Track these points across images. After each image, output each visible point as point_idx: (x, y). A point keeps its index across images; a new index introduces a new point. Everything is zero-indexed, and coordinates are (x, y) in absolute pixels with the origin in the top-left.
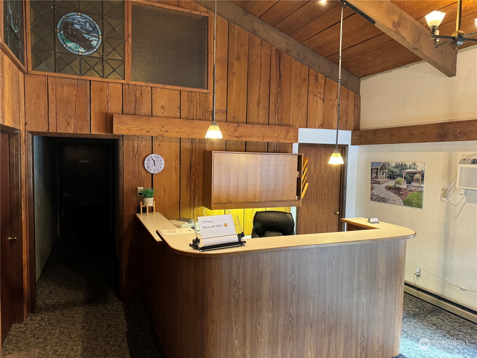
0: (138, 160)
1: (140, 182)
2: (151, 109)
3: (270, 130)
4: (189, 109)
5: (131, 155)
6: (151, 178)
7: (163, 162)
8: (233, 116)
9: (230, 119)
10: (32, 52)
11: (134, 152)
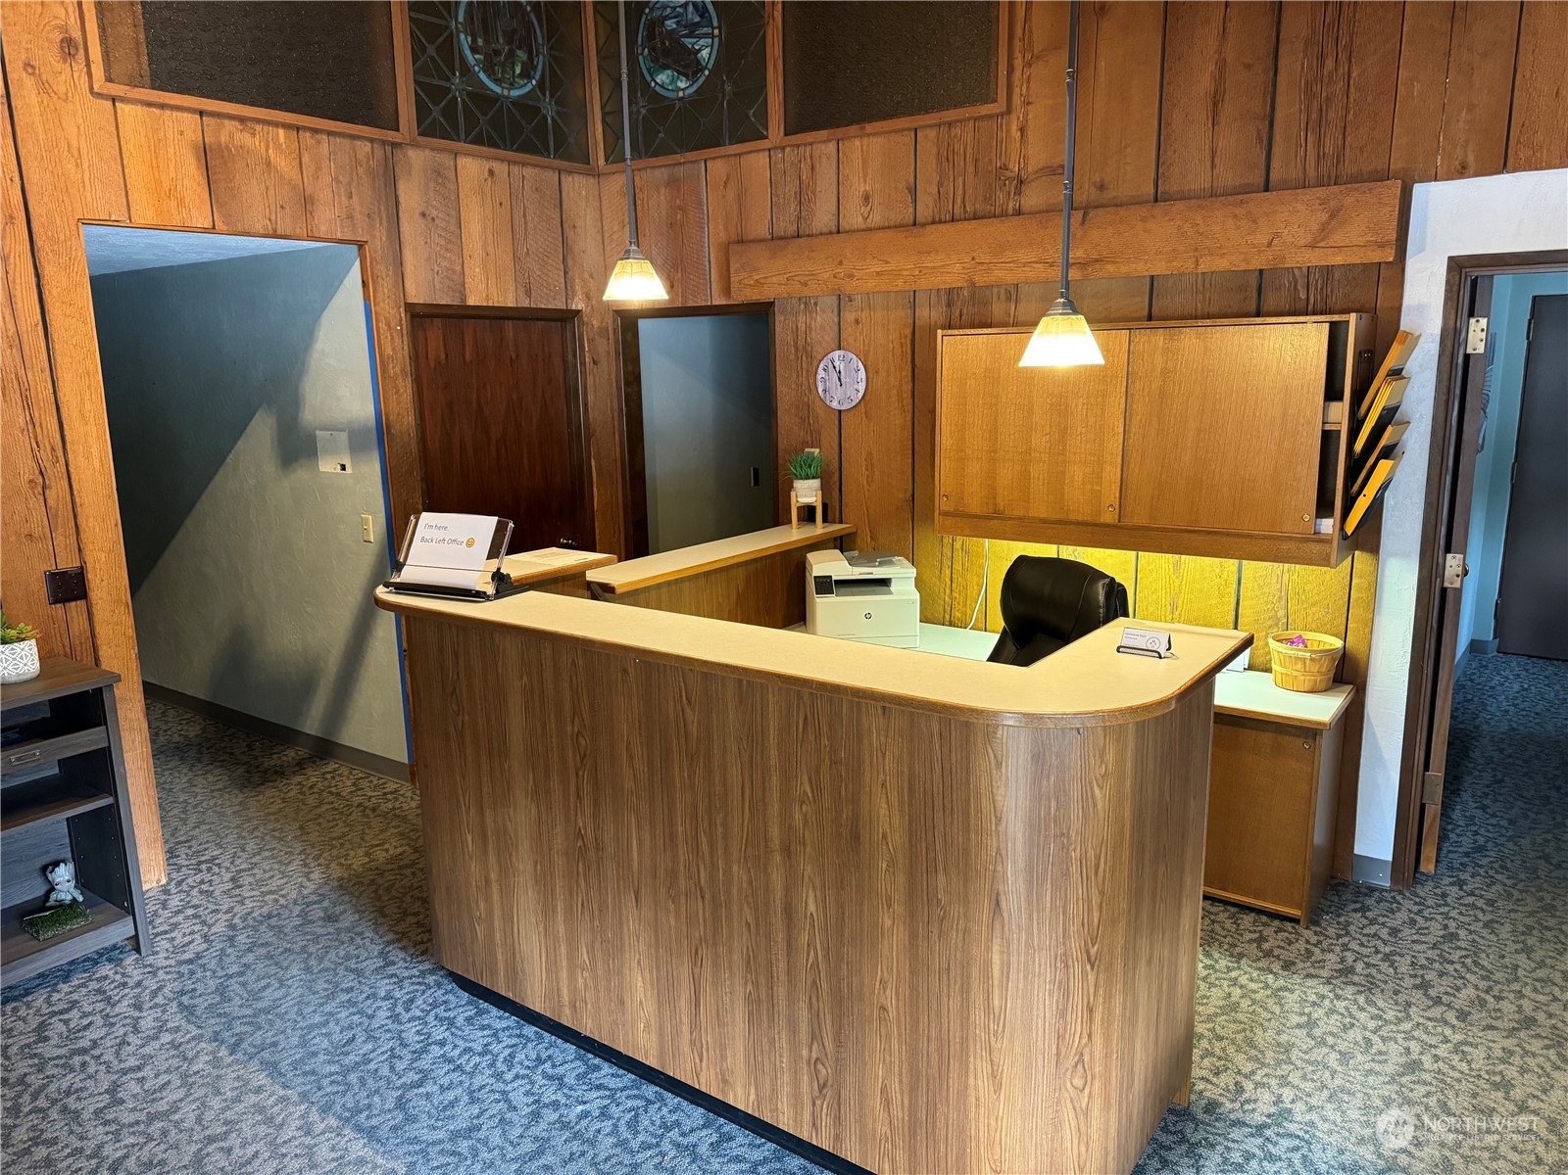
0: (808, 371)
1: (812, 435)
2: (836, 213)
3: (1235, 217)
4: (940, 184)
5: (792, 357)
6: (837, 422)
7: (862, 374)
8: (1098, 180)
9: (1085, 197)
10: (604, 121)
11: (797, 349)
